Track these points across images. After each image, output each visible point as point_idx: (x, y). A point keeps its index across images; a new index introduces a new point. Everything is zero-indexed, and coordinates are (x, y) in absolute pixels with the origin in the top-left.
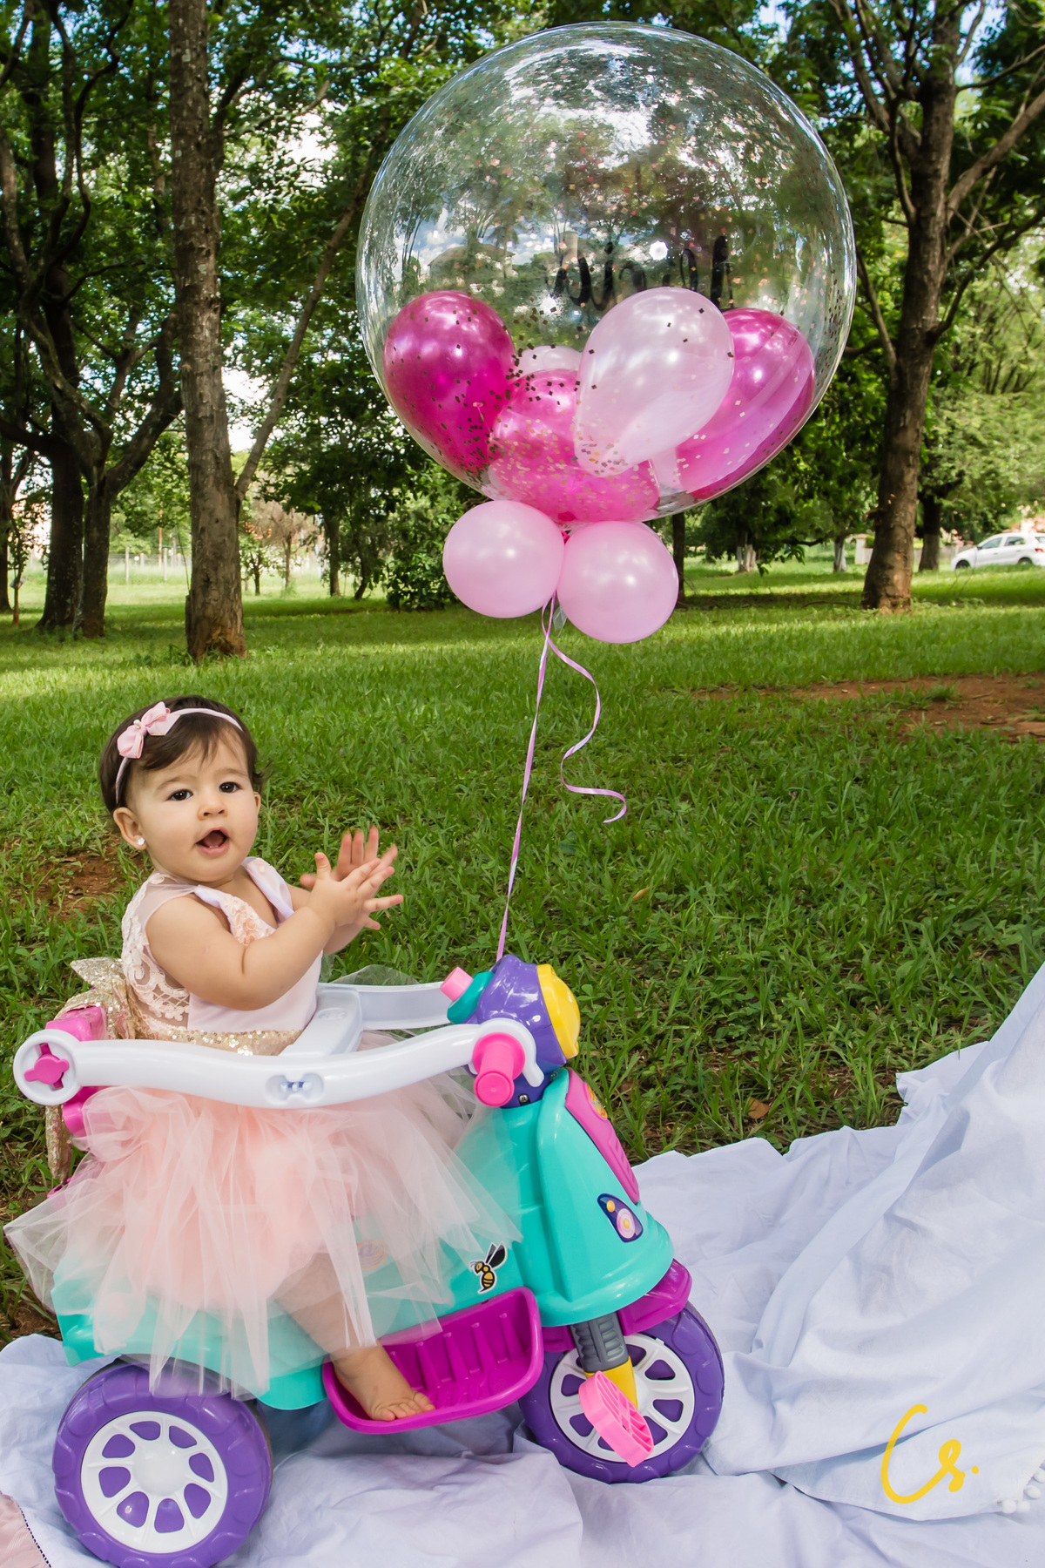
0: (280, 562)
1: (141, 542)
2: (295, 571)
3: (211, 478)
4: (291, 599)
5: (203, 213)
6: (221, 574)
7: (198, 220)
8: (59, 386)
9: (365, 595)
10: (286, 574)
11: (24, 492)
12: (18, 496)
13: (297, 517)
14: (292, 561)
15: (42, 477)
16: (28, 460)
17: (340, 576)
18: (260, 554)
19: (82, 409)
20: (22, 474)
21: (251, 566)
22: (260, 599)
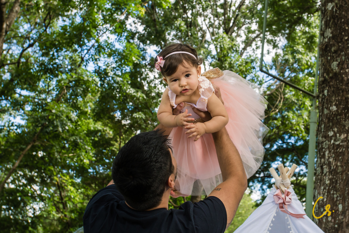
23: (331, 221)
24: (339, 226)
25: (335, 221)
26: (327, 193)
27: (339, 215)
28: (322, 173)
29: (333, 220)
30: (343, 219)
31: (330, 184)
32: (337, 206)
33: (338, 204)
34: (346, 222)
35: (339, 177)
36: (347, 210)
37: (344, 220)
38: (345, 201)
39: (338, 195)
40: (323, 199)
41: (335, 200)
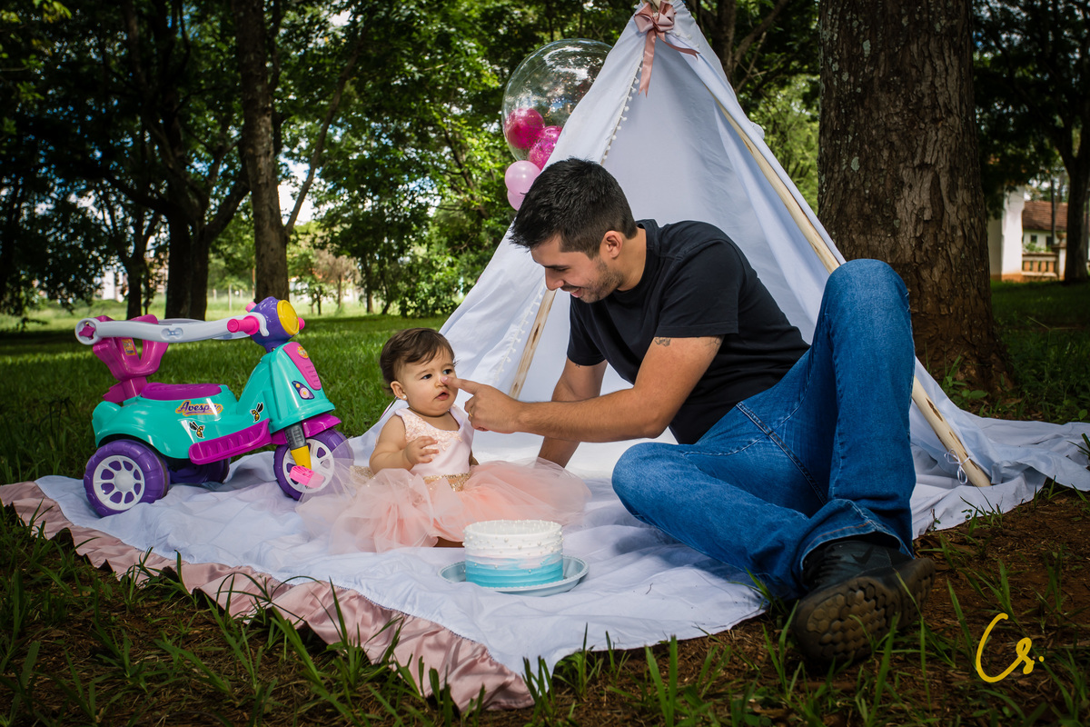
0: (334, 292)
1: (240, 283)
2: (345, 299)
3: (268, 224)
4: (341, 316)
5: (258, 52)
6: (275, 284)
7: (255, 57)
8: (171, 166)
9: (389, 312)
10: (339, 302)
11: (153, 244)
12: (149, 246)
13: (344, 260)
14: (343, 292)
15: (164, 235)
16: (154, 221)
17: (373, 301)
18: (320, 288)
19: (187, 183)
20: (151, 231)
21: (315, 296)
22: (321, 317)
23: (848, 82)
24: (864, 89)
25: (855, 80)
26: (839, 20)
27: (865, 64)
29: (852, 79)
30: (872, 72)
32: (860, 45)
33: (861, 41)
34: (879, 78)
37: (875, 74)
38: (876, 31)
39: (861, 20)
40: (833, 36)
41: (855, 34)
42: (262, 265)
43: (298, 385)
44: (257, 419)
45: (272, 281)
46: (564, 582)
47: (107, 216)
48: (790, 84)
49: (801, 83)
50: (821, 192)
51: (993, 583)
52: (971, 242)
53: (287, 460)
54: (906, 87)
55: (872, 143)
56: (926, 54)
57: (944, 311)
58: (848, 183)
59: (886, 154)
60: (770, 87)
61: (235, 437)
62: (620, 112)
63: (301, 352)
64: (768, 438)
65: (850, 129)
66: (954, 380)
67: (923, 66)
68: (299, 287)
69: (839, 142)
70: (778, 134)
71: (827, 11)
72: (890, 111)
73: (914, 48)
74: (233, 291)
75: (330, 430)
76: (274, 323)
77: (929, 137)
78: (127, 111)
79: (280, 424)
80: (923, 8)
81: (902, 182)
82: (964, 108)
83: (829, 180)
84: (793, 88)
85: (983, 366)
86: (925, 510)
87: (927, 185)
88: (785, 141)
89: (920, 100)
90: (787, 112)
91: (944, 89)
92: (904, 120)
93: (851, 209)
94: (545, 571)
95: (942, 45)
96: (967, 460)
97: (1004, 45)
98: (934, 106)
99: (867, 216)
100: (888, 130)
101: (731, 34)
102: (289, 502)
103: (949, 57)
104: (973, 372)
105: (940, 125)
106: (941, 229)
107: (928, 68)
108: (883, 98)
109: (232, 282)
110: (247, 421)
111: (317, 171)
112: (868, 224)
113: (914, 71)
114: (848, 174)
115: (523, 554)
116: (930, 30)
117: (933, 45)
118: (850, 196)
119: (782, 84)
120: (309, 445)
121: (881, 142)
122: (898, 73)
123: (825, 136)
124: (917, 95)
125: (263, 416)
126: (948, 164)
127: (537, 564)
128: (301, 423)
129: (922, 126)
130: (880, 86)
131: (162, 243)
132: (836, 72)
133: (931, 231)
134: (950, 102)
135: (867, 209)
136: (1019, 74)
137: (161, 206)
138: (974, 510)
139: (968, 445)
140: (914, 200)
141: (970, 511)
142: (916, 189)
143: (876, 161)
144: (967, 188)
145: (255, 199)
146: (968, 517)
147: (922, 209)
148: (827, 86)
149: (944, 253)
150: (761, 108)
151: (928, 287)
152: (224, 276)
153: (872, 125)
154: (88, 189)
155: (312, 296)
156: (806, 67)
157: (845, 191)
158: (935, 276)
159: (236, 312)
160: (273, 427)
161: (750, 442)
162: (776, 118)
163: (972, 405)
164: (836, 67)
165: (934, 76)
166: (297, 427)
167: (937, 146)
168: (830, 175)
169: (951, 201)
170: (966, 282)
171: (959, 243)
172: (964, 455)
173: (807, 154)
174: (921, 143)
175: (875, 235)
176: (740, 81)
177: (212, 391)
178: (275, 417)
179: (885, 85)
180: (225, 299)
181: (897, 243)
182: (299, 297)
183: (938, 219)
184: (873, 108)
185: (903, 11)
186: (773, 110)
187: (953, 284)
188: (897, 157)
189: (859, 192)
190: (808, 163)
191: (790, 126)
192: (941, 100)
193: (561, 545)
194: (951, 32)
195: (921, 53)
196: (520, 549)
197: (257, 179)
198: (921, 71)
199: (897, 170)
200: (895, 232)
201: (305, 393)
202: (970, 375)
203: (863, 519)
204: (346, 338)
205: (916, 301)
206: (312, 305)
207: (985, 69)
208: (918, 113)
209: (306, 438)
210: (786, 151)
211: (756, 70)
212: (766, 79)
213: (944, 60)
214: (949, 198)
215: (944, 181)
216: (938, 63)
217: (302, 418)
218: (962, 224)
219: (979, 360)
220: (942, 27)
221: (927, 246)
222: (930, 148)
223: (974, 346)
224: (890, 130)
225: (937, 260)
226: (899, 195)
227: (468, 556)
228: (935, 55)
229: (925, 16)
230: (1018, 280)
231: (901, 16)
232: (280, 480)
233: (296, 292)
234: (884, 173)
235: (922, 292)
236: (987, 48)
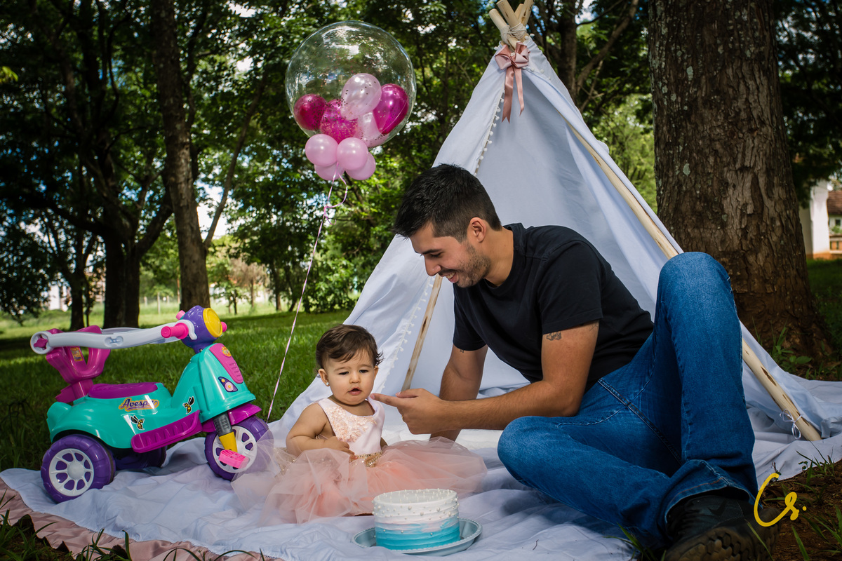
0: (248, 294)
1: (168, 291)
2: (257, 300)
3: (189, 239)
4: (254, 314)
5: (177, 97)
6: (198, 290)
7: (174, 101)
8: (105, 195)
9: (294, 310)
10: (252, 302)
11: (92, 261)
12: (88, 263)
13: (254, 266)
14: (255, 294)
15: (101, 253)
16: (91, 242)
17: (281, 301)
18: (236, 291)
19: (120, 208)
20: (90, 250)
21: (232, 298)
22: (237, 316)
23: (676, 102)
24: (690, 107)
25: (682, 99)
26: (666, 51)
27: (690, 86)
28: (655, 16)
29: (679, 99)
30: (696, 92)
31: (668, 33)
32: (684, 71)
33: (685, 68)
34: (702, 98)
35: (683, 16)
36: (702, 74)
37: (698, 93)
38: (697, 59)
39: (684, 51)
40: (661, 64)
41: (679, 62)
42: (186, 275)
43: (223, 380)
44: (189, 411)
45: (195, 288)
46: (462, 542)
47: (52, 240)
48: (624, 102)
49: (634, 101)
50: (659, 194)
51: (831, 526)
52: (788, 230)
53: (216, 446)
54: (725, 104)
55: (700, 152)
56: (740, 76)
57: (770, 290)
58: (681, 186)
59: (711, 160)
60: (608, 106)
61: (170, 427)
62: (487, 137)
63: (225, 351)
64: (627, 409)
65: (680, 140)
66: (782, 348)
67: (738, 86)
68: (218, 291)
69: (671, 152)
70: (618, 145)
71: (655, 44)
72: (713, 124)
73: (730, 71)
74: (161, 298)
75: (252, 417)
76: (201, 328)
77: (747, 144)
78: (67, 150)
79: (209, 414)
80: (735, 38)
81: (727, 183)
82: (774, 119)
83: (665, 184)
84: (628, 106)
85: (806, 335)
86: (767, 463)
87: (748, 185)
88: (623, 150)
89: (738, 114)
90: (624, 126)
91: (757, 104)
92: (725, 131)
93: (685, 207)
94: (444, 533)
95: (753, 68)
96: (799, 418)
97: (802, 64)
98: (750, 118)
99: (699, 212)
100: (712, 140)
101: (573, 65)
102: (219, 482)
103: (760, 78)
104: (797, 341)
105: (755, 134)
106: (762, 221)
107: (742, 87)
108: (707, 113)
109: (160, 289)
110: (181, 413)
111: (230, 193)
112: (700, 220)
113: (731, 91)
114: (681, 179)
115: (425, 519)
116: (742, 56)
117: (745, 68)
118: (684, 196)
119: (619, 103)
120: (235, 431)
121: (707, 151)
122: (718, 92)
123: (659, 147)
124: (734, 110)
125: (194, 408)
126: (764, 166)
127: (437, 528)
128: (227, 413)
129: (741, 135)
130: (703, 104)
131: (99, 260)
132: (665, 94)
133: (754, 222)
134: (763, 115)
135: (699, 206)
136: (816, 86)
137: (97, 229)
138: (809, 463)
139: (799, 405)
140: (738, 198)
141: (806, 463)
142: (739, 188)
143: (703, 166)
144: (781, 185)
145: (179, 220)
146: (804, 468)
147: (745, 205)
148: (659, 106)
149: (766, 241)
150: (602, 124)
151: (754, 271)
152: (153, 285)
153: (698, 137)
154: (35, 217)
155: (229, 299)
156: (638, 88)
157: (679, 193)
158: (759, 260)
159: (164, 315)
160: (203, 417)
161: (612, 413)
162: (615, 131)
163: (799, 368)
164: (665, 89)
165: (748, 94)
166: (223, 416)
167: (754, 151)
168: (665, 179)
169: (769, 197)
170: (786, 264)
171: (779, 232)
172: (797, 414)
173: (642, 160)
174: (741, 150)
175: (707, 229)
176: (583, 101)
177: (149, 388)
178: (204, 408)
179: (707, 102)
180: (154, 305)
181: (726, 234)
182: (217, 300)
183: (759, 212)
184: (698, 122)
185: (718, 41)
186: (612, 124)
187: (775, 267)
188: (722, 162)
189: (691, 193)
190: (643, 168)
191: (627, 138)
192: (755, 114)
193: (457, 510)
194: (759, 57)
195: (735, 75)
196: (422, 515)
197: (179, 203)
198: (736, 90)
199: (722, 173)
200: (724, 225)
201: (229, 386)
202: (795, 343)
203: (716, 476)
204: (260, 334)
205: (745, 282)
206: (229, 306)
207: (787, 84)
208: (736, 125)
209: (232, 426)
210: (625, 158)
211: (596, 92)
212: (605, 100)
213: (755, 81)
214: (767, 194)
215: (762, 181)
216: (751, 83)
217: (228, 408)
218: (779, 216)
219: (802, 330)
220: (752, 54)
221: (751, 235)
222: (748, 153)
223: (797, 319)
224: (714, 140)
225: (761, 247)
226: (725, 194)
227: (378, 523)
228: (748, 76)
229: (737, 45)
230: (828, 257)
231: (717, 46)
232: (211, 463)
233: (215, 296)
234: (711, 176)
235: (749, 275)
236: (788, 67)
